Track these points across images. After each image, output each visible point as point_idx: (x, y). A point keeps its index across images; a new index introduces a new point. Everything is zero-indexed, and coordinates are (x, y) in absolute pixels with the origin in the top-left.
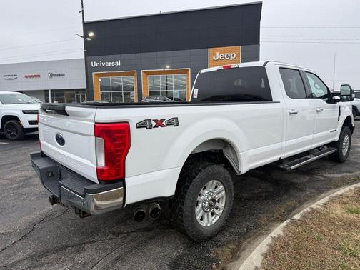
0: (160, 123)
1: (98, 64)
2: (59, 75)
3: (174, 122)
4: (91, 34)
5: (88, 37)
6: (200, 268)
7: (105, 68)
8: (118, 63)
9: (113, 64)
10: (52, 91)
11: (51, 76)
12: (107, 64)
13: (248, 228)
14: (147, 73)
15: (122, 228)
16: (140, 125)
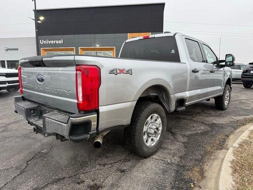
1: (45, 42)
2: (14, 49)
4: (42, 18)
5: (39, 20)
6: (182, 188)
7: (51, 45)
8: (61, 42)
9: (57, 42)
10: (8, 61)
11: (7, 50)
12: (52, 42)
13: (202, 156)
14: (83, 50)
15: (105, 161)
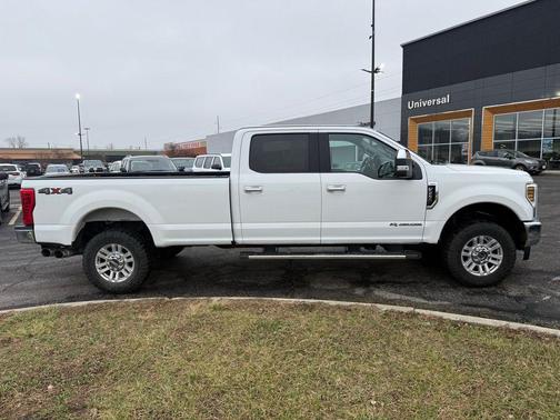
0: (56, 191)
1: (417, 104)
3: (69, 191)
7: (427, 109)
8: (445, 100)
9: (439, 102)
14: (493, 111)
16: (41, 192)
